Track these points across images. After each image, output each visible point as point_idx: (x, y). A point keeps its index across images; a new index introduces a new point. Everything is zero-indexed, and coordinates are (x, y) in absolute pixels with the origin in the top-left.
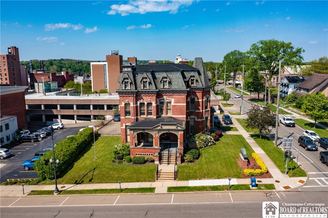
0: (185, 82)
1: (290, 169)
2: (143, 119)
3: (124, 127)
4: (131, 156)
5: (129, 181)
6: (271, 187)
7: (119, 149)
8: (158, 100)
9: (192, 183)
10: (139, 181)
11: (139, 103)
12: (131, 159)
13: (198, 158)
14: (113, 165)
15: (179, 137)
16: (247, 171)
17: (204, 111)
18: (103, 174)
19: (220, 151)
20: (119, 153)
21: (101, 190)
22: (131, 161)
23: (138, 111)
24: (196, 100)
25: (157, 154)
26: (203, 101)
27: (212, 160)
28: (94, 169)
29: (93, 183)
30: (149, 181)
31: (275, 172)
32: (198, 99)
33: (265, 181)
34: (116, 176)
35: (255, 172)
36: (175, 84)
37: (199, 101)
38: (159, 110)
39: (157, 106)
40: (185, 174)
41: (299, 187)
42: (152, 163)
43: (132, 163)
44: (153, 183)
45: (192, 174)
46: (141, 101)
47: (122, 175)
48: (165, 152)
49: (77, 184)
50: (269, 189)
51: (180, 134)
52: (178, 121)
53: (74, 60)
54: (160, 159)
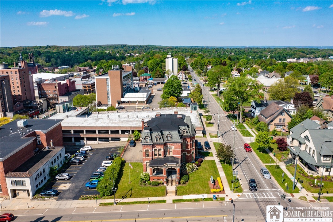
0: (180, 135)
1: (235, 188)
2: (156, 158)
3: (145, 163)
4: (150, 181)
5: (152, 196)
6: (223, 199)
7: (143, 177)
8: (165, 147)
9: (185, 197)
10: (157, 196)
11: (153, 149)
12: (151, 183)
13: (187, 181)
14: (141, 187)
15: (177, 170)
16: (213, 190)
17: (191, 149)
18: (137, 193)
19: (200, 175)
20: (144, 179)
21: (138, 202)
22: (151, 184)
23: (153, 154)
24: (186, 143)
25: (165, 180)
26: (190, 143)
27: (195, 182)
28: (131, 189)
29: (132, 197)
30: (163, 196)
31: (227, 189)
32: (188, 142)
33: (221, 196)
34: (144, 193)
35: (216, 191)
36: (174, 138)
37: (188, 144)
38: (165, 152)
39: (164, 150)
40: (181, 192)
41: (236, 199)
42: (163, 185)
43: (151, 185)
44: (165, 197)
45: (184, 192)
46: (155, 148)
47: (148, 193)
48: (170, 178)
49: (124, 198)
50: (222, 200)
51: (178, 169)
52: (176, 159)
53: (60, 47)
54: (167, 183)
